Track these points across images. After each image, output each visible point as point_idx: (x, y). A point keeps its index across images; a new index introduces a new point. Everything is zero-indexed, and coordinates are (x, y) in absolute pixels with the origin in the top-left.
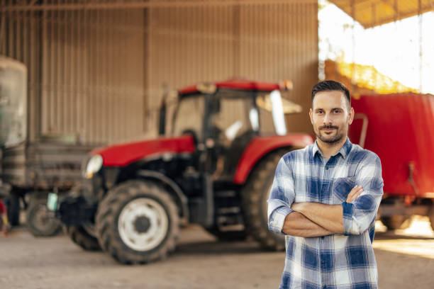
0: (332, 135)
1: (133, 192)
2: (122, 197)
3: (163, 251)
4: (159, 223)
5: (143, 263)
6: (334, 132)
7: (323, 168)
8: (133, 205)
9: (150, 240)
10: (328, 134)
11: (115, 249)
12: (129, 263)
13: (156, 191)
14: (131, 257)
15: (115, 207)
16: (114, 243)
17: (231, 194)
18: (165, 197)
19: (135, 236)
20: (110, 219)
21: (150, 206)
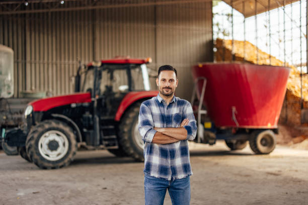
0: (169, 92)
1: (47, 126)
2: (40, 130)
3: (66, 161)
4: (64, 144)
5: (53, 168)
6: (170, 90)
7: (166, 109)
8: (47, 134)
9: (59, 155)
10: (167, 91)
11: (36, 160)
12: (45, 168)
13: (61, 126)
14: (46, 164)
15: (36, 136)
16: (36, 156)
17: (111, 127)
18: (67, 129)
19: (49, 152)
20: (33, 142)
21: (58, 135)
